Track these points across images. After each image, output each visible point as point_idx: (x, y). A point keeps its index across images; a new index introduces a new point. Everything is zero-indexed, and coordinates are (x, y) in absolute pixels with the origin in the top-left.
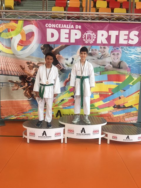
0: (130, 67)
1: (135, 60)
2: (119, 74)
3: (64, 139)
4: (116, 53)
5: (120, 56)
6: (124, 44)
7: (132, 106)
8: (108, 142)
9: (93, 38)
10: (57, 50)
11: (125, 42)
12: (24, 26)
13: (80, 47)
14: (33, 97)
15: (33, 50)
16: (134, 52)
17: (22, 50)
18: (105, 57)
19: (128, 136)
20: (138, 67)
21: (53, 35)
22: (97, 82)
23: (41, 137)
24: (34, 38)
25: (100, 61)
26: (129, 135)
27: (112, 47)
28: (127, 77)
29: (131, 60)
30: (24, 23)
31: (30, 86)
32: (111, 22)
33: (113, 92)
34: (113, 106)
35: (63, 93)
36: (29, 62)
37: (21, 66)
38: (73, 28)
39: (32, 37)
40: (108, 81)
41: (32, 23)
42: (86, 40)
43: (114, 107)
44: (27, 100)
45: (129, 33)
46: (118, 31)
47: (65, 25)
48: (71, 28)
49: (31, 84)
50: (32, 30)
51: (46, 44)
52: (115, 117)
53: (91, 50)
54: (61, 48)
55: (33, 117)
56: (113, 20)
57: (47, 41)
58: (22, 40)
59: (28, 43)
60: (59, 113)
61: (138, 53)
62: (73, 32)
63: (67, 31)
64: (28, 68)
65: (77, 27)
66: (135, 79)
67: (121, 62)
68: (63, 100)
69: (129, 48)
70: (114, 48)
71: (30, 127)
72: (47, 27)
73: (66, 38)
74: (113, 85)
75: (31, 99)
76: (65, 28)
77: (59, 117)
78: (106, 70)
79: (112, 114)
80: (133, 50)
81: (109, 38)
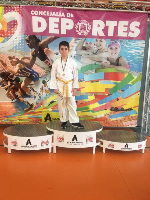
0: (129, 64)
1: (136, 56)
2: (117, 71)
3: (52, 148)
4: (114, 47)
5: (119, 51)
6: (123, 37)
7: (131, 108)
8: (104, 151)
9: (88, 29)
10: (45, 42)
11: (125, 35)
12: (5, 13)
13: (72, 39)
14: (18, 99)
15: (17, 42)
16: (135, 46)
17: (3, 42)
18: (102, 52)
19: (127, 144)
20: (139, 64)
21: (39, 25)
22: (92, 82)
23: (25, 146)
24: (17, 28)
25: (96, 56)
26: (128, 142)
27: (110, 40)
28: (126, 76)
29: (131, 56)
30: (5, 10)
31: (13, 86)
32: (108, 10)
33: (109, 92)
34: (110, 108)
35: (53, 94)
36: (12, 56)
37: (2, 62)
38: (64, 16)
39: (15, 26)
40: (105, 80)
41: (15, 10)
42: (79, 32)
43: (111, 110)
44: (10, 101)
45: (129, 24)
46: (117, 21)
47: (54, 13)
48: (62, 16)
49: (14, 83)
50: (15, 18)
51: (31, 35)
52: (112, 121)
53: (85, 43)
54: (50, 41)
55: (18, 121)
56: (111, 8)
57: (33, 32)
58: (2, 31)
59: (10, 34)
60: (48, 117)
61: (139, 48)
62: (64, 21)
63: (57, 20)
64: (11, 64)
65: (69, 15)
66: (135, 77)
67: (120, 57)
68: (52, 102)
69: (129, 42)
70: (112, 42)
71: (12, 135)
72: (33, 14)
73: (55, 28)
74: (110, 85)
75: (15, 100)
76: (54, 17)
77: (48, 121)
78: (103, 67)
79: (109, 117)
80: (134, 44)
81: (106, 30)
